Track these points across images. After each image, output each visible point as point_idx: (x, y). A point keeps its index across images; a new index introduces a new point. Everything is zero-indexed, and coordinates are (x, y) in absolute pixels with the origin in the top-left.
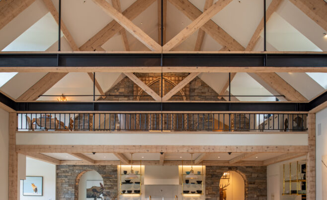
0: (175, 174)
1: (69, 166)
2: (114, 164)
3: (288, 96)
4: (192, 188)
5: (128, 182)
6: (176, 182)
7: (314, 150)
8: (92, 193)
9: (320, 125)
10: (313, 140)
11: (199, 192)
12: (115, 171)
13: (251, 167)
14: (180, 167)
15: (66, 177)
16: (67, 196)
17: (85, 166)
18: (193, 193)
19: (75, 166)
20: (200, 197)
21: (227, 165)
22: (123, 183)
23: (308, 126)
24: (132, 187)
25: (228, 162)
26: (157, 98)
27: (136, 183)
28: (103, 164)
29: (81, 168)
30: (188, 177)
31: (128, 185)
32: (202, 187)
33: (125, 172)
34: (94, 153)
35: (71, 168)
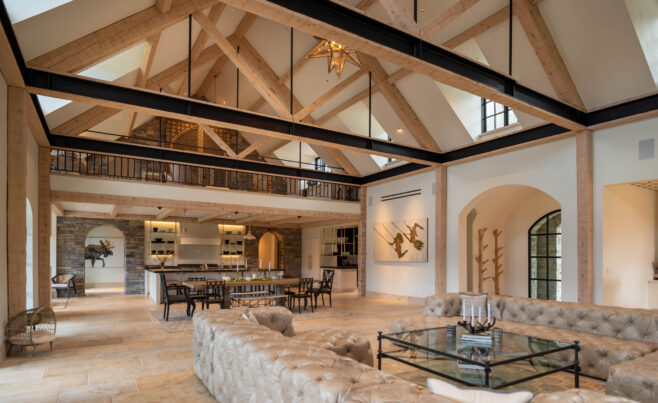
0: (216, 233)
1: (77, 219)
2: (141, 219)
3: (347, 169)
4: (230, 249)
5: (159, 241)
6: (218, 242)
7: (365, 218)
8: (89, 253)
9: (371, 198)
10: (364, 209)
11: (239, 253)
12: (142, 227)
13: (288, 229)
14: (220, 226)
15: (72, 232)
16: (73, 257)
17: (99, 219)
18: (233, 254)
19: (85, 219)
20: (239, 259)
21: (267, 226)
22: (153, 242)
23: (360, 197)
24: (163, 247)
25: (268, 223)
26: (231, 154)
27: (169, 242)
28: (126, 218)
29: (94, 222)
30: (229, 237)
31: (158, 244)
32: (242, 248)
33: (156, 230)
34: (160, 208)
35: (79, 222)
